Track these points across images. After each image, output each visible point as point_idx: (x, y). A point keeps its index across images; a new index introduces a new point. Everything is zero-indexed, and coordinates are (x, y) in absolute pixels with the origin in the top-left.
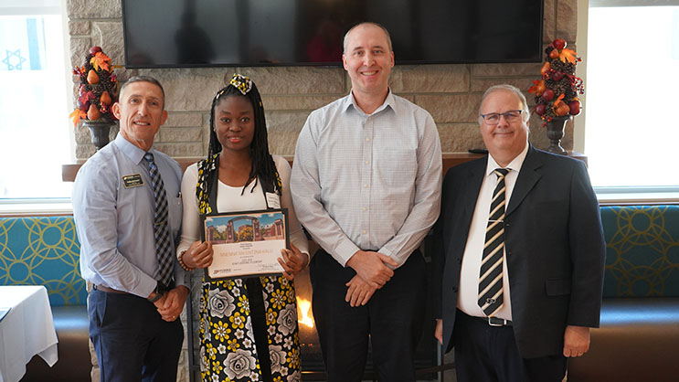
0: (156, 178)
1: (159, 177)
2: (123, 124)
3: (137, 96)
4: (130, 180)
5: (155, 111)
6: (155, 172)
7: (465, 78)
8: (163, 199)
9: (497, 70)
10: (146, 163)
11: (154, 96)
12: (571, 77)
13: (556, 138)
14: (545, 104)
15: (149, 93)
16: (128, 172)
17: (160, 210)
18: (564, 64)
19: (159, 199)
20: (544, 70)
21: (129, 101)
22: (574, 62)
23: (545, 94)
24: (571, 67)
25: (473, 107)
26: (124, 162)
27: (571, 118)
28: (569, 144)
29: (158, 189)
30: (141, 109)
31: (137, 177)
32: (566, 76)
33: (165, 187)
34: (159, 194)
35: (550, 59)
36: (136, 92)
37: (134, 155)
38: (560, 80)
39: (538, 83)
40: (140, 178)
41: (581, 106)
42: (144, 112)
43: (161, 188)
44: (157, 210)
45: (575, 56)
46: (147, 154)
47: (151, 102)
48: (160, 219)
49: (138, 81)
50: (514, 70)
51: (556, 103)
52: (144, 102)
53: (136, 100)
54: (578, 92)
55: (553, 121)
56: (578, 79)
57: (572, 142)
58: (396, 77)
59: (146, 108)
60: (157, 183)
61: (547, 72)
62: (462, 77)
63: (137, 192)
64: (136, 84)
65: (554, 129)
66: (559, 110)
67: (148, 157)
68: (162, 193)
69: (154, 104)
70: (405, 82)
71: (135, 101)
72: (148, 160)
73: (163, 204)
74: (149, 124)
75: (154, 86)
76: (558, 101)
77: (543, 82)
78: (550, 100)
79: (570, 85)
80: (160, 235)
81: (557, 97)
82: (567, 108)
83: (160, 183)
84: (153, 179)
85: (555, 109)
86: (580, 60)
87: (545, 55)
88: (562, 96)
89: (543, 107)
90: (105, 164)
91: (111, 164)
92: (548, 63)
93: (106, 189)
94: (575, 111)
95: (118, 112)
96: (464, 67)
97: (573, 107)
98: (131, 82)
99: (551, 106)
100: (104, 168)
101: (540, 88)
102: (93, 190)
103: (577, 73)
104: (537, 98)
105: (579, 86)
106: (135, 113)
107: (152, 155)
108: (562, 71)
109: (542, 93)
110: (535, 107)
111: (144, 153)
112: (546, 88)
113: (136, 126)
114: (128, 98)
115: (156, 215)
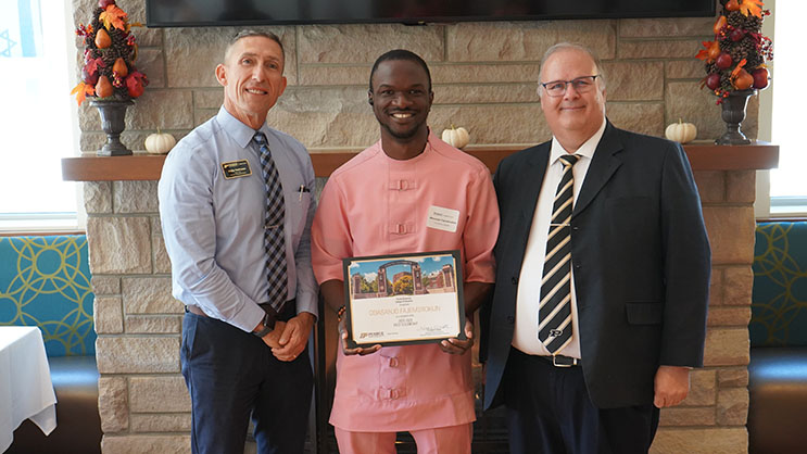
0: (268, 166)
1: (273, 165)
2: (231, 91)
3: (251, 55)
4: (233, 168)
5: (274, 76)
6: (268, 158)
7: (609, 41)
8: (277, 194)
9: (653, 29)
10: (256, 146)
12: (755, 36)
13: (734, 121)
14: (720, 74)
15: (267, 52)
16: (231, 158)
17: (274, 208)
18: (746, 19)
19: (273, 194)
20: (718, 27)
21: (241, 62)
22: (759, 16)
23: (719, 60)
24: (755, 22)
25: (620, 80)
26: (227, 144)
27: (756, 93)
28: (752, 129)
29: (271, 180)
30: (257, 73)
31: (243, 165)
32: (748, 35)
33: (281, 178)
34: (272, 187)
35: (726, 12)
36: (249, 50)
37: (239, 135)
38: (740, 41)
39: (710, 45)
40: (246, 166)
41: (769, 75)
42: (260, 76)
43: (275, 180)
44: (269, 208)
45: (761, 7)
46: (257, 134)
47: (269, 64)
48: (272, 221)
49: (252, 35)
50: (676, 28)
51: (735, 72)
52: (260, 63)
53: (249, 61)
54: (765, 57)
55: (730, 97)
56: (766, 39)
57: (756, 127)
58: (515, 38)
59: (263, 71)
60: (270, 173)
61: (722, 29)
62: (605, 40)
63: (241, 184)
64: (250, 40)
65: (732, 108)
66: (739, 81)
67: (259, 138)
68: (276, 187)
69: (273, 66)
70: (526, 46)
71: (248, 61)
72: (260, 140)
73: (278, 201)
74: (266, 93)
76: (738, 69)
77: (717, 44)
78: (725, 69)
79: (755, 48)
80: (272, 242)
81: (737, 64)
82: (750, 79)
83: (274, 173)
84: (264, 167)
85: (734, 80)
86: (767, 13)
87: (719, 7)
88: (744, 62)
89: (716, 78)
90: (201, 146)
91: (208, 147)
92: (723, 17)
93: (199, 179)
94: (760, 81)
95: (223, 77)
96: (607, 24)
97: (759, 78)
98: (242, 37)
99: (728, 76)
100: (199, 151)
101: (714, 52)
102: (183, 181)
103: (763, 31)
104: (708, 67)
105: (766, 48)
106: (248, 78)
107: (264, 135)
108: (743, 29)
109: (715, 59)
110: (706, 79)
111: (254, 132)
112: (722, 52)
113: (249, 95)
114: (239, 58)
115: (268, 215)
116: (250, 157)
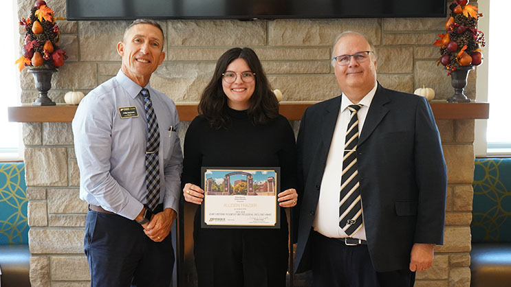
0: (150, 111)
1: (153, 111)
2: (126, 61)
3: (140, 36)
4: (126, 111)
5: (156, 51)
6: (150, 106)
7: (376, 33)
8: (155, 130)
9: (406, 26)
10: (142, 97)
11: (156, 37)
12: (473, 30)
13: (459, 87)
14: (450, 55)
15: (151, 35)
16: (125, 105)
17: (152, 140)
18: (467, 20)
19: (152, 131)
20: (448, 24)
21: (133, 41)
22: (476, 17)
23: (449, 46)
24: (473, 21)
25: (384, 58)
26: (122, 94)
27: (474, 68)
28: (472, 93)
29: (151, 121)
30: (144, 48)
31: (133, 110)
32: (468, 30)
33: (158, 120)
34: (152, 126)
35: (453, 14)
36: (139, 33)
37: (132, 90)
38: (463, 33)
39: (443, 36)
40: (135, 110)
41: (482, 57)
42: (146, 51)
43: (154, 121)
44: (149, 140)
45: (477, 11)
46: (143, 90)
47: (152, 43)
50: (421, 25)
51: (460, 54)
52: (146, 41)
53: (140, 40)
54: (480, 45)
55: (456, 71)
56: (480, 32)
57: (474, 91)
58: (314, 31)
59: (148, 47)
60: (151, 116)
61: (451, 25)
62: (374, 32)
64: (140, 26)
65: (458, 78)
66: (462, 60)
67: (144, 93)
68: (155, 126)
69: (155, 44)
70: (321, 36)
71: (138, 41)
72: (145, 95)
73: (156, 135)
74: (149, 62)
75: (156, 29)
76: (462, 52)
77: (447, 36)
78: (454, 52)
79: (473, 39)
80: (151, 163)
81: (460, 49)
82: (469, 58)
83: (153, 116)
84: (147, 112)
85: (459, 59)
86: (481, 15)
87: (449, 11)
88: (465, 48)
89: (447, 58)
90: (105, 95)
91: (110, 96)
92: (452, 18)
94: (476, 62)
95: (122, 50)
96: (375, 21)
97: (475, 58)
99: (455, 57)
100: (103, 99)
101: (445, 40)
103: (479, 26)
104: (442, 51)
105: (480, 39)
106: (138, 51)
107: (148, 91)
108: (465, 25)
109: (447, 45)
110: (441, 58)
111: (141, 88)
112: (451, 40)
113: (137, 63)
114: (132, 38)
115: (148, 144)
116: (138, 105)
